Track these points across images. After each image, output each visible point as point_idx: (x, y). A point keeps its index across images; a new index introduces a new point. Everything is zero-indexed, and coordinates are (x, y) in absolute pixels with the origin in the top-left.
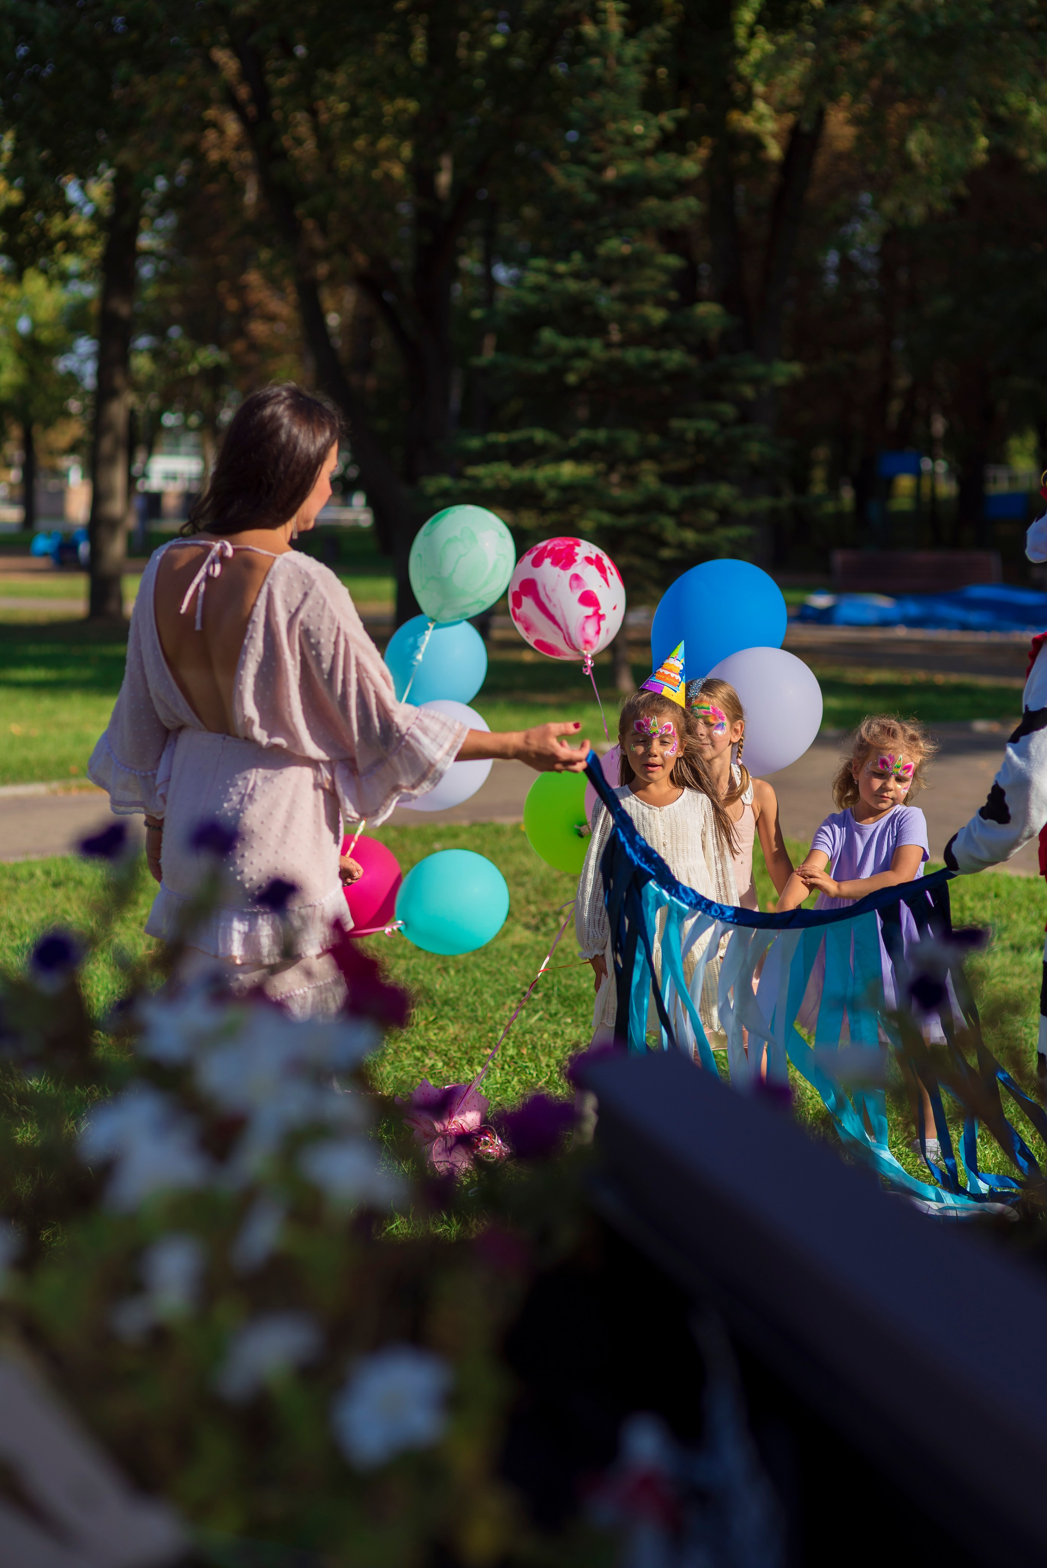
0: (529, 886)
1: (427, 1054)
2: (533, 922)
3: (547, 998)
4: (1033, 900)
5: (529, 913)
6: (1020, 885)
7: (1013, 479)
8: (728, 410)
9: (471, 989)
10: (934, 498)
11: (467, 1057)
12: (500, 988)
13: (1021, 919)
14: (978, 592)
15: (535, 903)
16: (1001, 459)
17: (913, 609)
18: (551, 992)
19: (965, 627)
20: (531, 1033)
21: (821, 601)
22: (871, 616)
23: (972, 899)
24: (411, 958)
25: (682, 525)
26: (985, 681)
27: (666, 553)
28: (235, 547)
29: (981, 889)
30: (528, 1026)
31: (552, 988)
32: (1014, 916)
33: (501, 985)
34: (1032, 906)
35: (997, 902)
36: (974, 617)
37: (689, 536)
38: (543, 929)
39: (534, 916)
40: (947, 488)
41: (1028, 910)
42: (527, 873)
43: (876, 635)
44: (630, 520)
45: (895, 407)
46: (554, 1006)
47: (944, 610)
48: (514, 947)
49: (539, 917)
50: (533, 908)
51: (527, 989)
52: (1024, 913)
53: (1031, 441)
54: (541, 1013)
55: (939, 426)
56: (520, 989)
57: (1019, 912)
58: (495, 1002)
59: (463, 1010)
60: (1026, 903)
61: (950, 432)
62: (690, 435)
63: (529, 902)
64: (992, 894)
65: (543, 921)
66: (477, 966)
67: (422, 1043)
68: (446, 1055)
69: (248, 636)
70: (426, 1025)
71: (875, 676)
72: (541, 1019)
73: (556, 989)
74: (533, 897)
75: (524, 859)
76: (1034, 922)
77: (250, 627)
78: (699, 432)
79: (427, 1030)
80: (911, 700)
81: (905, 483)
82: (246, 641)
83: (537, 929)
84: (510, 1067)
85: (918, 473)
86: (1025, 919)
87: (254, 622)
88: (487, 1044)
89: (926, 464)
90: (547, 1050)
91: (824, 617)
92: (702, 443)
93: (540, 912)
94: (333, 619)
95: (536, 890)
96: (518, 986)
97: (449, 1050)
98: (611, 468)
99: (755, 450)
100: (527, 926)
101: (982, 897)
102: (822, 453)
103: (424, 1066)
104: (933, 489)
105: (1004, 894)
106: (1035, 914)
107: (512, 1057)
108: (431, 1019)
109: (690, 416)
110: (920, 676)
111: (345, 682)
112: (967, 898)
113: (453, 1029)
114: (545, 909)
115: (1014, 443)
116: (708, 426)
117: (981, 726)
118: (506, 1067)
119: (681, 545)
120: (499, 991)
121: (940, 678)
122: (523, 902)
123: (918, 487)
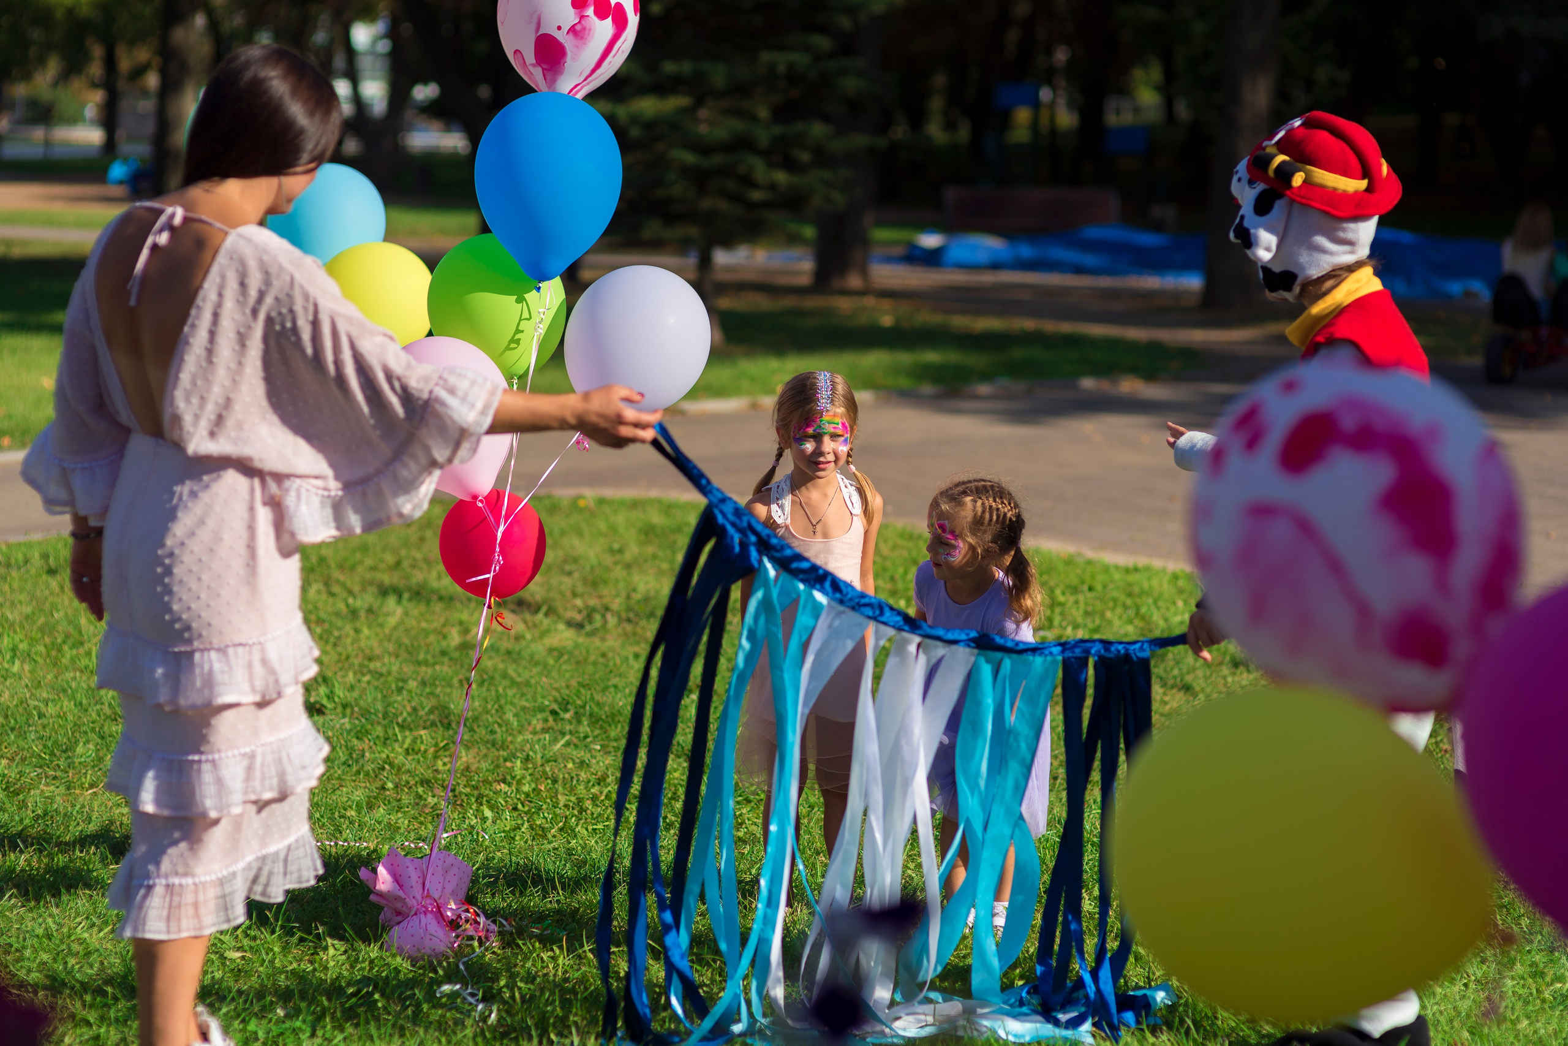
0: (576, 575)
1: (431, 789)
2: (578, 618)
3: (578, 717)
4: (1130, 595)
5: (574, 606)
6: (1117, 576)
7: (1137, 110)
8: (822, 42)
9: (493, 706)
10: (1054, 132)
11: (476, 793)
12: (527, 704)
13: (1116, 618)
14: (1094, 232)
15: (581, 596)
16: (1124, 91)
17: (1026, 251)
18: (582, 711)
19: (1079, 270)
20: (555, 761)
21: (930, 240)
22: (981, 257)
23: (1063, 593)
24: (434, 664)
25: (771, 165)
26: (1098, 330)
27: (756, 195)
28: (190, 215)
29: (1074, 581)
30: (551, 754)
31: (583, 707)
32: (1108, 614)
33: (527, 700)
34: (1129, 602)
35: (1090, 595)
36: (1089, 259)
37: (781, 177)
38: (588, 628)
39: (580, 611)
40: (1066, 119)
41: (1125, 607)
42: (575, 560)
43: (988, 278)
44: (718, 160)
45: (1013, 37)
46: (584, 728)
47: (1058, 253)
48: (551, 650)
49: (585, 612)
50: (579, 602)
51: (555, 707)
52: (1119, 610)
53: (1156, 73)
54: (567, 737)
55: (1061, 56)
56: (548, 706)
57: (1113, 609)
58: (518, 721)
59: (482, 732)
60: (1123, 598)
61: (1071, 62)
62: (781, 68)
63: (575, 595)
64: (1085, 588)
65: (590, 618)
66: (505, 675)
67: (429, 774)
68: (453, 790)
69: (189, 322)
70: (436, 752)
71: (984, 324)
72: (567, 744)
73: (588, 708)
74: (580, 589)
75: (576, 542)
76: (1130, 621)
77: (193, 312)
78: (791, 66)
79: (436, 757)
80: (1018, 354)
81: (1023, 115)
82: (186, 329)
83: (580, 626)
84: (523, 806)
85: (1036, 104)
86: (1120, 617)
87: (199, 307)
88: (501, 777)
89: (1045, 94)
90: (568, 786)
91: (932, 258)
92: (793, 77)
93: (587, 607)
94: (306, 297)
95: (585, 580)
96: (546, 703)
97: (458, 784)
98: (699, 102)
99: (851, 84)
100: (570, 624)
101: (1075, 590)
102: (940, 80)
103: (425, 806)
104: (1052, 119)
105: (1099, 587)
106: (1131, 613)
107: (527, 795)
108: (442, 744)
109: (781, 48)
110: (1028, 324)
111: (338, 363)
112: (1058, 592)
113: (465, 757)
114: (592, 602)
115: (1138, 73)
116: (801, 59)
117: (1088, 383)
118: (520, 806)
119: (773, 187)
120: (524, 708)
121: (1050, 326)
122: (568, 594)
123: (1035, 120)
